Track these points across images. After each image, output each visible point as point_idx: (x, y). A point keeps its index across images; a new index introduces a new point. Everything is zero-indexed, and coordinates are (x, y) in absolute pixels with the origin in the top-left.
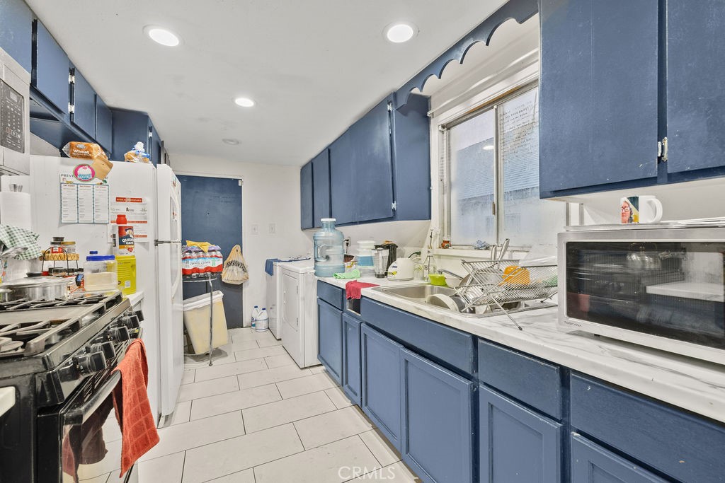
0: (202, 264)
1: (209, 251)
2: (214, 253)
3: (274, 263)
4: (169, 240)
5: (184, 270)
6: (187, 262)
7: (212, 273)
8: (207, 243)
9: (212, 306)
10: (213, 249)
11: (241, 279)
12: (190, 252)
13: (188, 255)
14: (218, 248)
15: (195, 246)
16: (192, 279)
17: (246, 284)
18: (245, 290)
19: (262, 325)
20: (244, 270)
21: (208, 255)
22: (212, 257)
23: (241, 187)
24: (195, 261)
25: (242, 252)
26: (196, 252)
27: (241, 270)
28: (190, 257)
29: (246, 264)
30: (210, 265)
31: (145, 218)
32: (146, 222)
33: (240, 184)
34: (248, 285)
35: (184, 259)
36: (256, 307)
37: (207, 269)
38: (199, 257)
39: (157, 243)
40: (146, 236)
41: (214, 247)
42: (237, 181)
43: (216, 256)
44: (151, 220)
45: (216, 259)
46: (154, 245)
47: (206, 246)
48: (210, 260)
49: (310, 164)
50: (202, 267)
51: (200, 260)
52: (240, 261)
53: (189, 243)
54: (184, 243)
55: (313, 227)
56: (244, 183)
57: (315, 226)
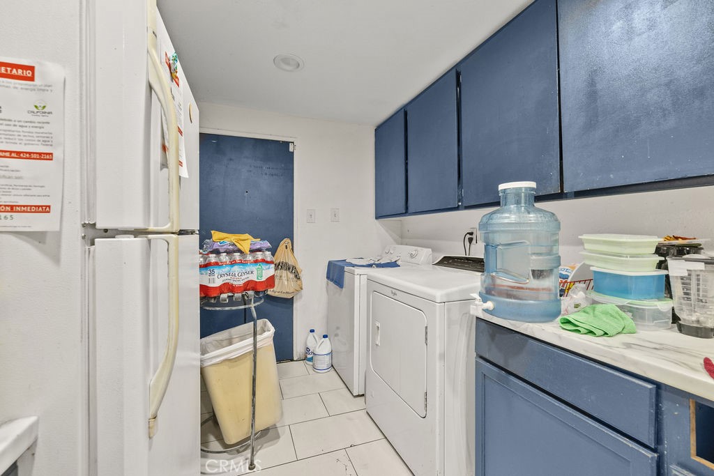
0: (240, 275)
1: (252, 251)
2: (259, 255)
3: (346, 268)
4: (139, 224)
5: (204, 289)
6: (212, 273)
7: (257, 293)
8: (247, 236)
9: (255, 356)
10: (258, 247)
11: (292, 290)
12: (217, 252)
13: (213, 258)
14: (267, 244)
15: (227, 241)
16: (218, 304)
17: (298, 296)
18: (296, 305)
19: (323, 363)
20: (297, 277)
21: (250, 258)
22: (256, 262)
23: (293, 153)
24: (226, 269)
25: (293, 249)
26: (229, 252)
27: (291, 276)
28: (216, 264)
29: (300, 266)
30: (254, 277)
31: (45, 143)
32: (47, 156)
33: (291, 150)
34: (301, 297)
35: (205, 266)
36: (312, 331)
37: (250, 285)
38: (233, 263)
39: (93, 233)
40: (45, 209)
41: (259, 243)
42: (287, 144)
43: (264, 261)
44: (67, 149)
45: (264, 266)
46: (79, 242)
47: (246, 242)
48: (254, 268)
49: (402, 115)
50: (239, 282)
51: (236, 269)
52: (291, 262)
53: (216, 235)
54: (204, 236)
55: (406, 212)
56: (297, 147)
57: (410, 210)
